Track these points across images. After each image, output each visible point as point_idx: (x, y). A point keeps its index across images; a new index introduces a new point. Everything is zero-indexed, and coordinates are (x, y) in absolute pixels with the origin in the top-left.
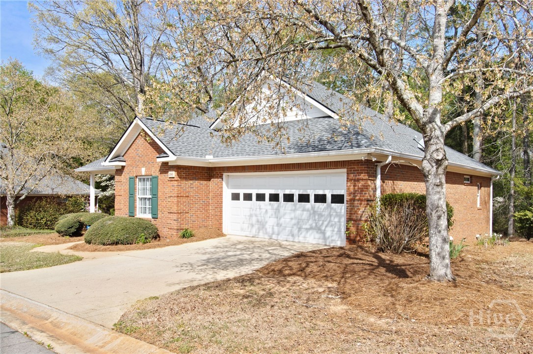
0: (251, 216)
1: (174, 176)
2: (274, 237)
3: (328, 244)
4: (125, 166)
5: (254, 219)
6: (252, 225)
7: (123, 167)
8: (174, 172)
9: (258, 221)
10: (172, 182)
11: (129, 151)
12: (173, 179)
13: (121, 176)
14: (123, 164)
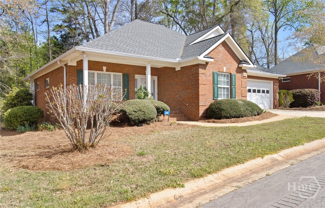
7: (207, 63)
8: (246, 74)
10: (244, 79)
13: (205, 69)
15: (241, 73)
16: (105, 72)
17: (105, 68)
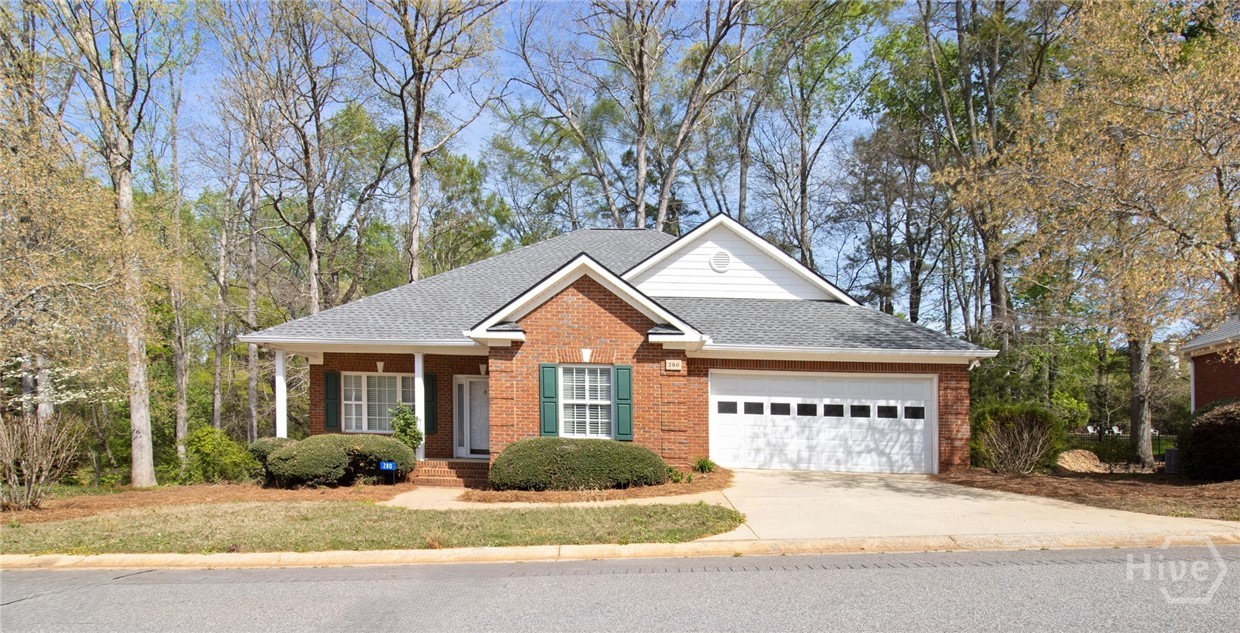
0: (755, 436)
1: (679, 368)
2: (803, 466)
3: (896, 472)
4: (522, 342)
5: (761, 442)
6: (758, 451)
7: (517, 344)
8: (680, 362)
9: (769, 444)
10: (671, 378)
11: (538, 314)
12: (676, 374)
13: (511, 360)
14: (519, 336)
15: (658, 361)
16: (380, 373)
17: (380, 365)
